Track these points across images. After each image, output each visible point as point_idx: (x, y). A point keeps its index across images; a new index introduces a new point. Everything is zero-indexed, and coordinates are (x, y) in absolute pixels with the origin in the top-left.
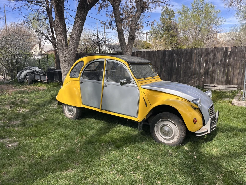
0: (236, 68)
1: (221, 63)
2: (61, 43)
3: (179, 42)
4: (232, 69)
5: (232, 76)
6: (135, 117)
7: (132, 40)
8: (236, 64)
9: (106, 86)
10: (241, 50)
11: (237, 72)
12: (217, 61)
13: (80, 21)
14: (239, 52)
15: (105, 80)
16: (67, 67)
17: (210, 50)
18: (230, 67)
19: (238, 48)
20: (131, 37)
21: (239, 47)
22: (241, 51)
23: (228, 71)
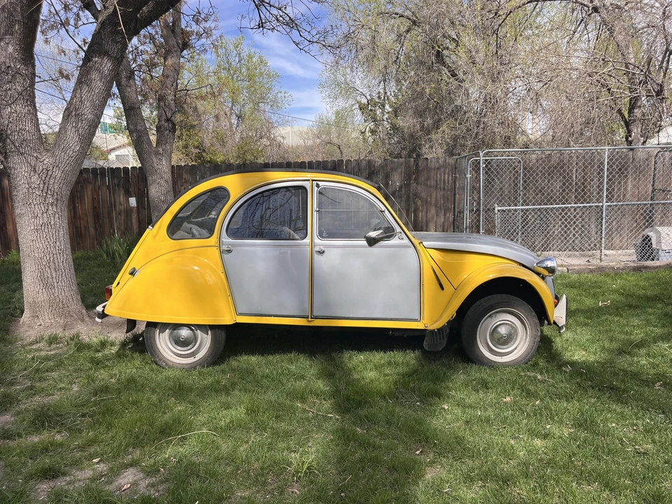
0: (431, 204)
1: (401, 195)
2: (24, 130)
3: (207, 143)
4: (422, 206)
5: (425, 219)
6: (416, 320)
7: (170, 131)
8: (431, 195)
9: (321, 252)
10: (437, 165)
11: (433, 211)
12: (394, 190)
13: (109, 65)
14: (434, 169)
15: (315, 236)
16: (50, 212)
17: (376, 165)
18: (419, 203)
19: (431, 161)
20: (166, 124)
21: (433, 160)
22: (438, 169)
23: (416, 211)
